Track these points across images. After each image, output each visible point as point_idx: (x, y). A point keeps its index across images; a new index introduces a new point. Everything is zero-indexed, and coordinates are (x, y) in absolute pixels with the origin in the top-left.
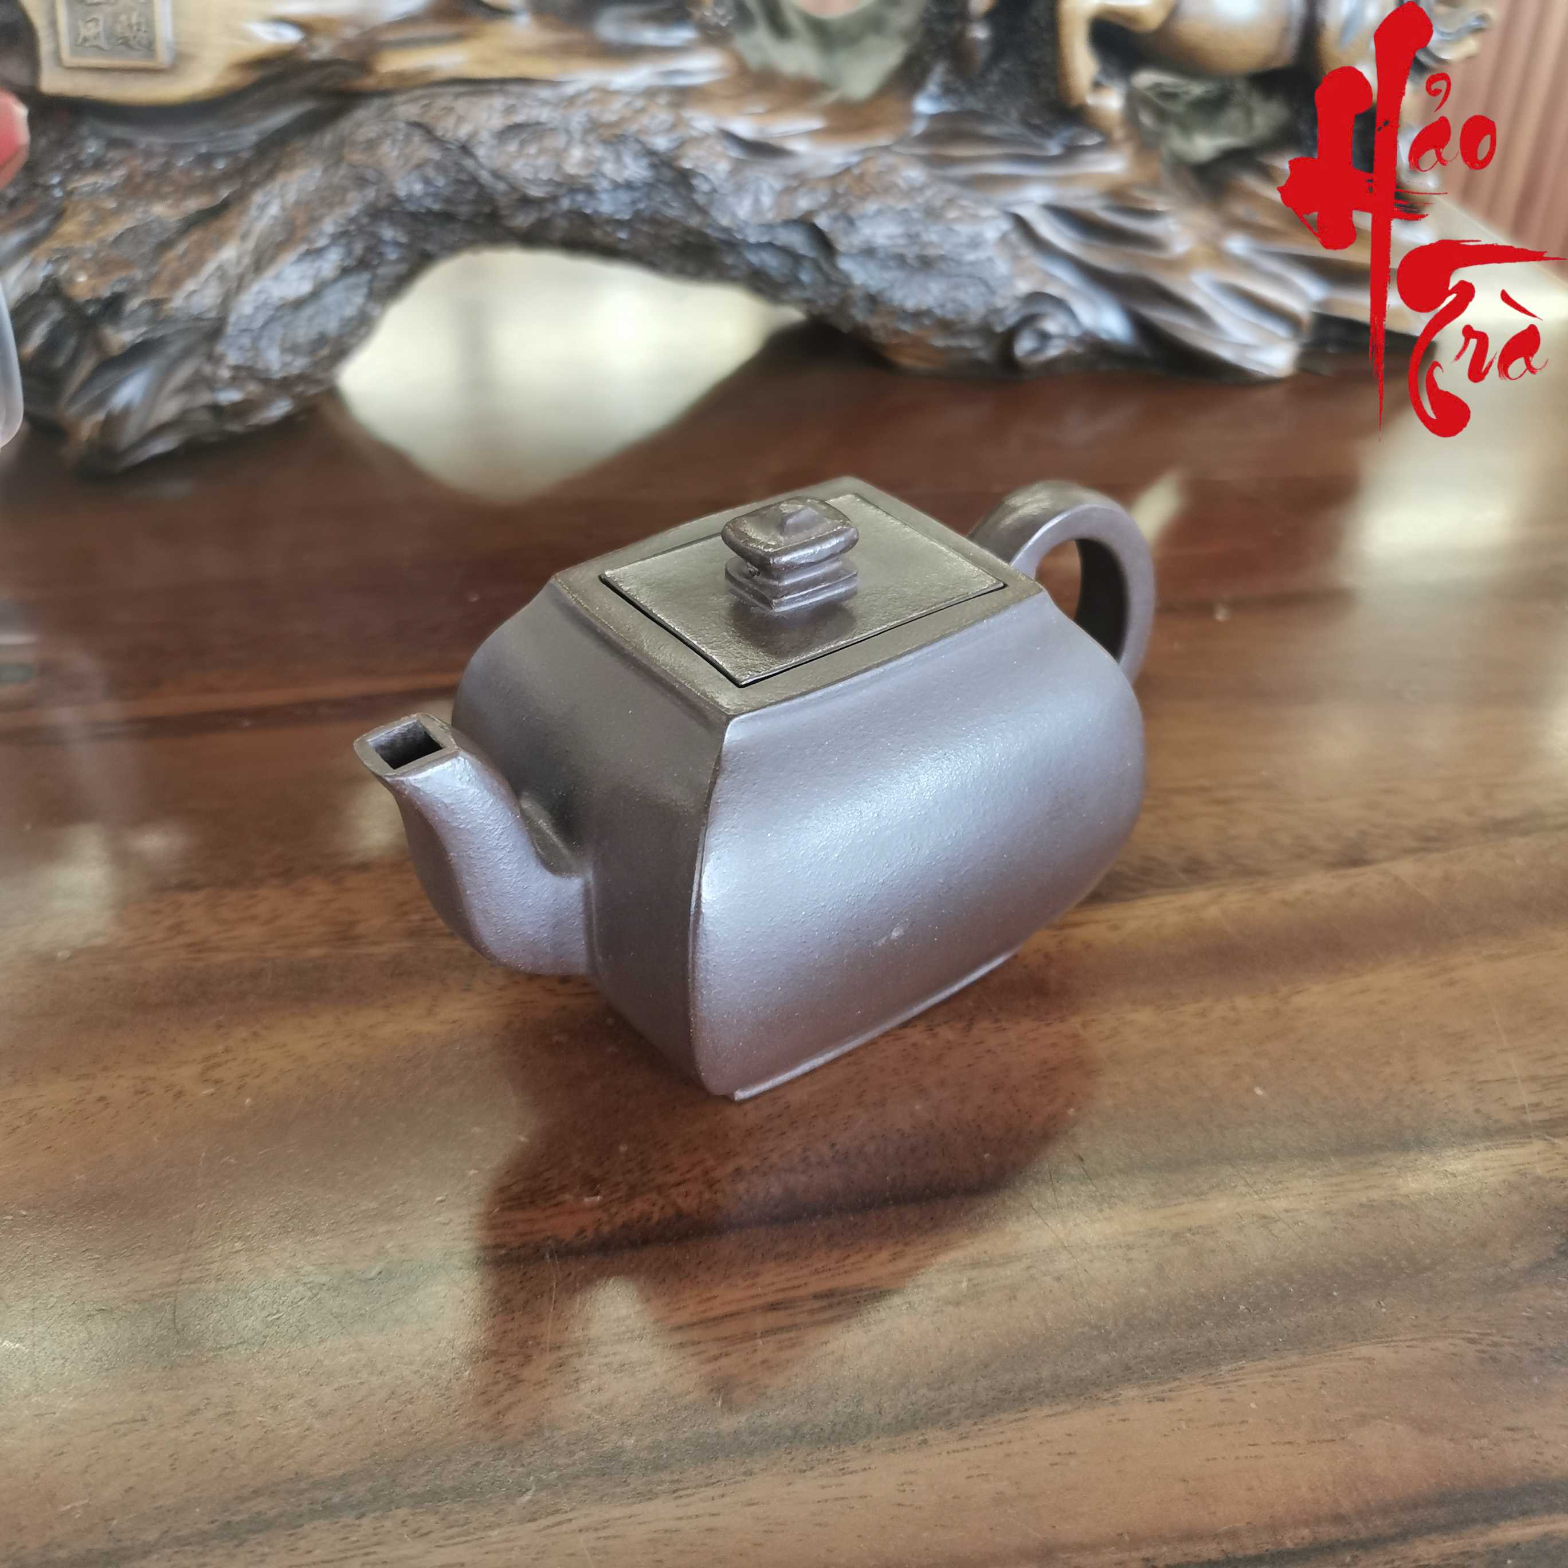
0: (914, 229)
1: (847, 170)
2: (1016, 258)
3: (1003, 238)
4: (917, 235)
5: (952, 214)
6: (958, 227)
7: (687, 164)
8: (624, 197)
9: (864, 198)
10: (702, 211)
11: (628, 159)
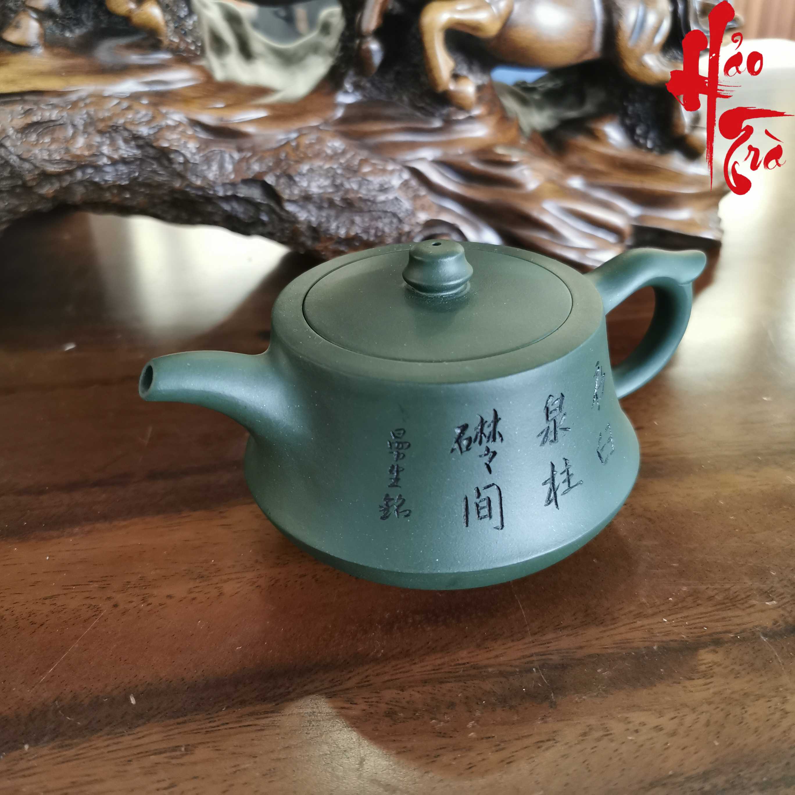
0: (338, 182)
1: (288, 143)
2: (416, 197)
3: (405, 184)
4: (342, 185)
5: (366, 169)
6: (370, 178)
7: (166, 145)
8: (123, 169)
9: (299, 161)
10: (181, 176)
11: (121, 143)
